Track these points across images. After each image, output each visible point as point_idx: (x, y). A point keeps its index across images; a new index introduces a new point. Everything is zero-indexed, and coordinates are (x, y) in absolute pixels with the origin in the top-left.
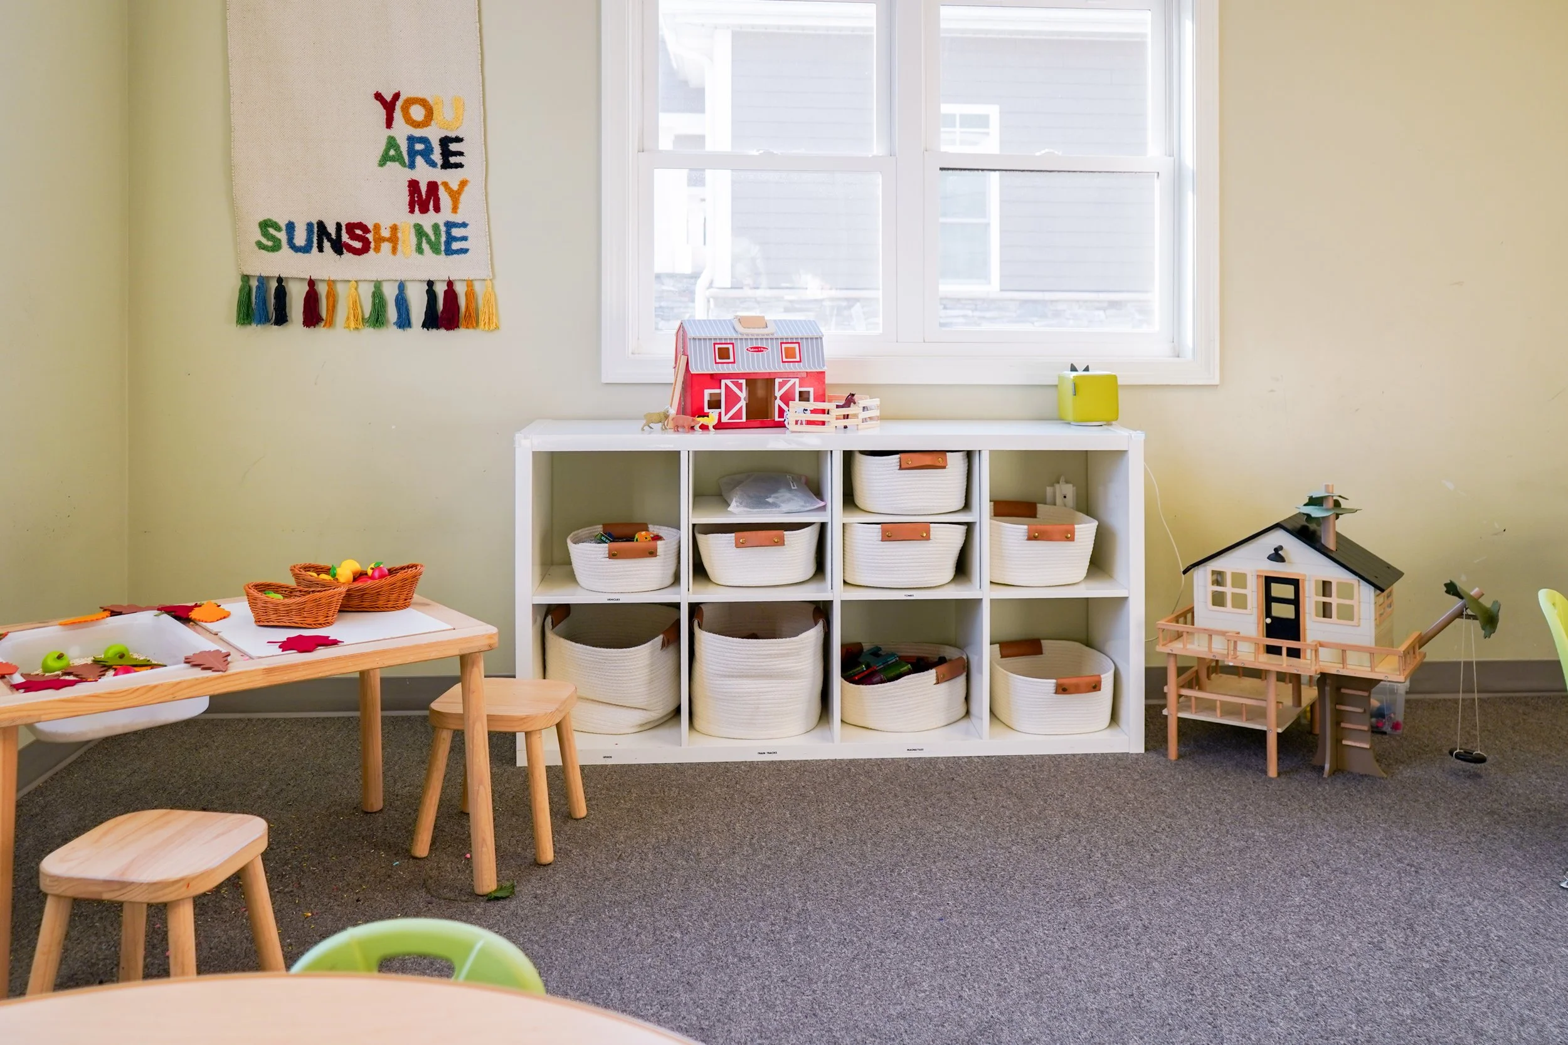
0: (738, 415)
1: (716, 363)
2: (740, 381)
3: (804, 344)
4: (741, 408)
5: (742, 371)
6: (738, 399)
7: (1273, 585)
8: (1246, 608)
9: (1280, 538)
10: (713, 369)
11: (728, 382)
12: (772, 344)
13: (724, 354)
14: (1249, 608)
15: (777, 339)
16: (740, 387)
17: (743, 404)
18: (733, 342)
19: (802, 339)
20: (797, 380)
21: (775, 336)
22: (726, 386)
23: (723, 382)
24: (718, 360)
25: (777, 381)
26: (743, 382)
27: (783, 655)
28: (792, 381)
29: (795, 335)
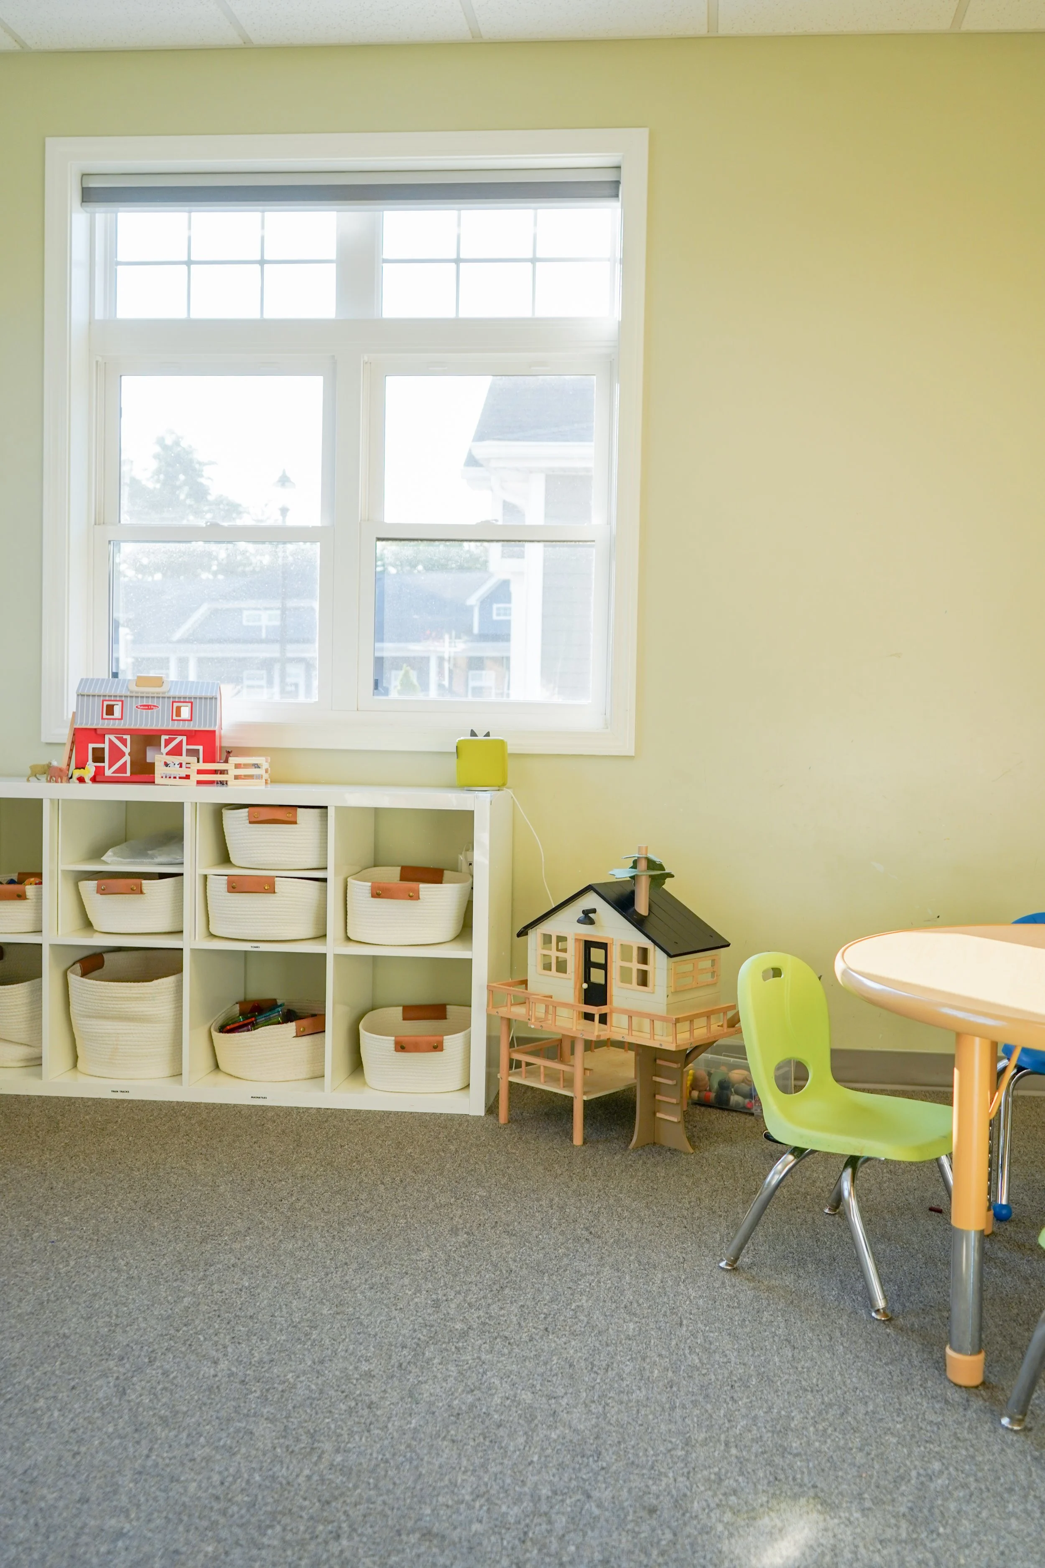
0: (122, 769)
1: (102, 718)
2: (125, 737)
3: (197, 703)
4: (126, 762)
5: (127, 727)
6: (123, 754)
7: (592, 949)
8: (566, 972)
9: (591, 901)
10: (97, 724)
11: (113, 737)
12: (163, 704)
13: (110, 710)
14: (568, 971)
15: (169, 698)
16: (124, 742)
17: (127, 758)
18: (123, 699)
19: (195, 698)
20: (184, 738)
21: (167, 695)
22: (110, 740)
23: (107, 737)
24: (105, 716)
25: (164, 738)
26: (128, 737)
27: (136, 999)
28: (179, 738)
29: (188, 694)
